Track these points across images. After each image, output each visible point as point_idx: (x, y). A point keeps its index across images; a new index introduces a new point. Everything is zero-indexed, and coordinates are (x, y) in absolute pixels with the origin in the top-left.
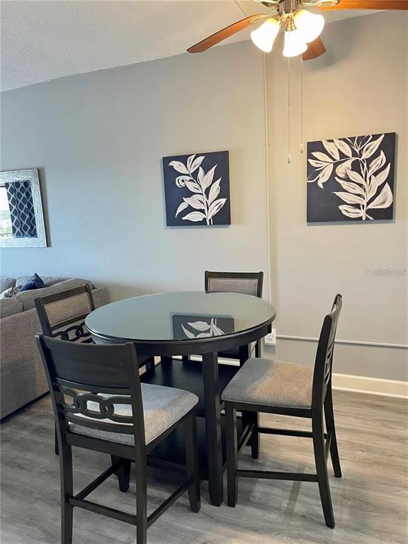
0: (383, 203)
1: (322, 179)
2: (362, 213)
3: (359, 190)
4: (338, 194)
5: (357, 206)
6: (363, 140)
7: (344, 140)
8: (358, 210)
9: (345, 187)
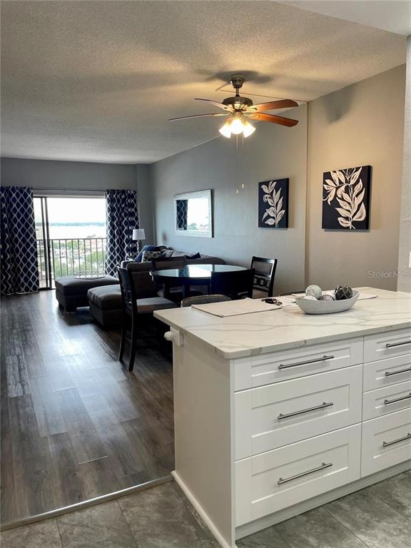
0: (361, 217)
1: (330, 198)
2: (349, 224)
3: (348, 208)
4: (338, 209)
5: (347, 218)
6: (351, 171)
7: (341, 171)
8: (347, 222)
9: (341, 205)
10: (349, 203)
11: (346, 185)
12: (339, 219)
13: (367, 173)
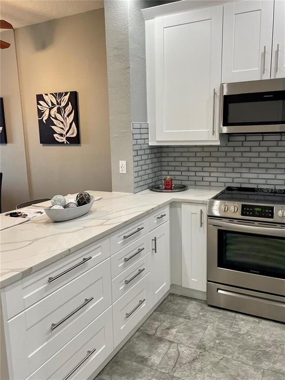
0: (73, 134)
1: (45, 118)
2: (64, 140)
3: (61, 126)
4: (53, 127)
5: (61, 135)
6: (61, 95)
7: (52, 94)
8: (62, 138)
9: (55, 123)
10: (62, 122)
11: (58, 106)
12: (55, 135)
13: (74, 97)
